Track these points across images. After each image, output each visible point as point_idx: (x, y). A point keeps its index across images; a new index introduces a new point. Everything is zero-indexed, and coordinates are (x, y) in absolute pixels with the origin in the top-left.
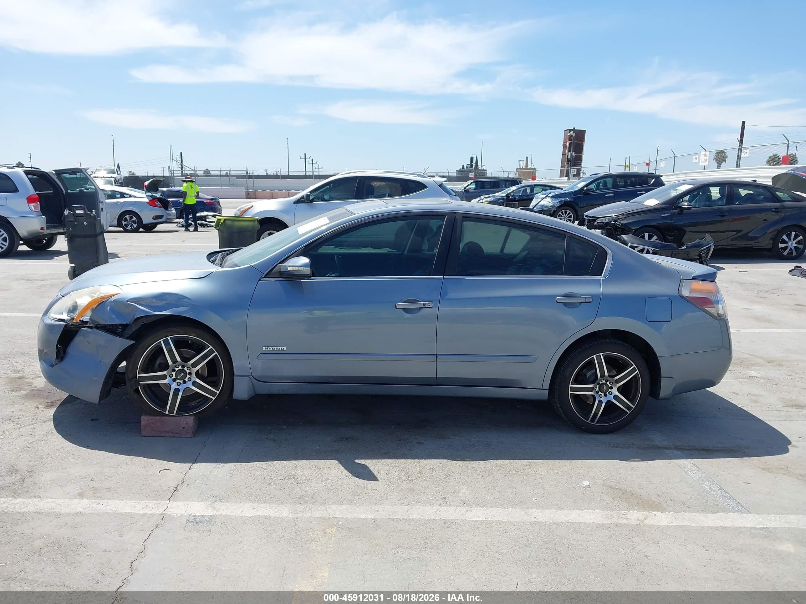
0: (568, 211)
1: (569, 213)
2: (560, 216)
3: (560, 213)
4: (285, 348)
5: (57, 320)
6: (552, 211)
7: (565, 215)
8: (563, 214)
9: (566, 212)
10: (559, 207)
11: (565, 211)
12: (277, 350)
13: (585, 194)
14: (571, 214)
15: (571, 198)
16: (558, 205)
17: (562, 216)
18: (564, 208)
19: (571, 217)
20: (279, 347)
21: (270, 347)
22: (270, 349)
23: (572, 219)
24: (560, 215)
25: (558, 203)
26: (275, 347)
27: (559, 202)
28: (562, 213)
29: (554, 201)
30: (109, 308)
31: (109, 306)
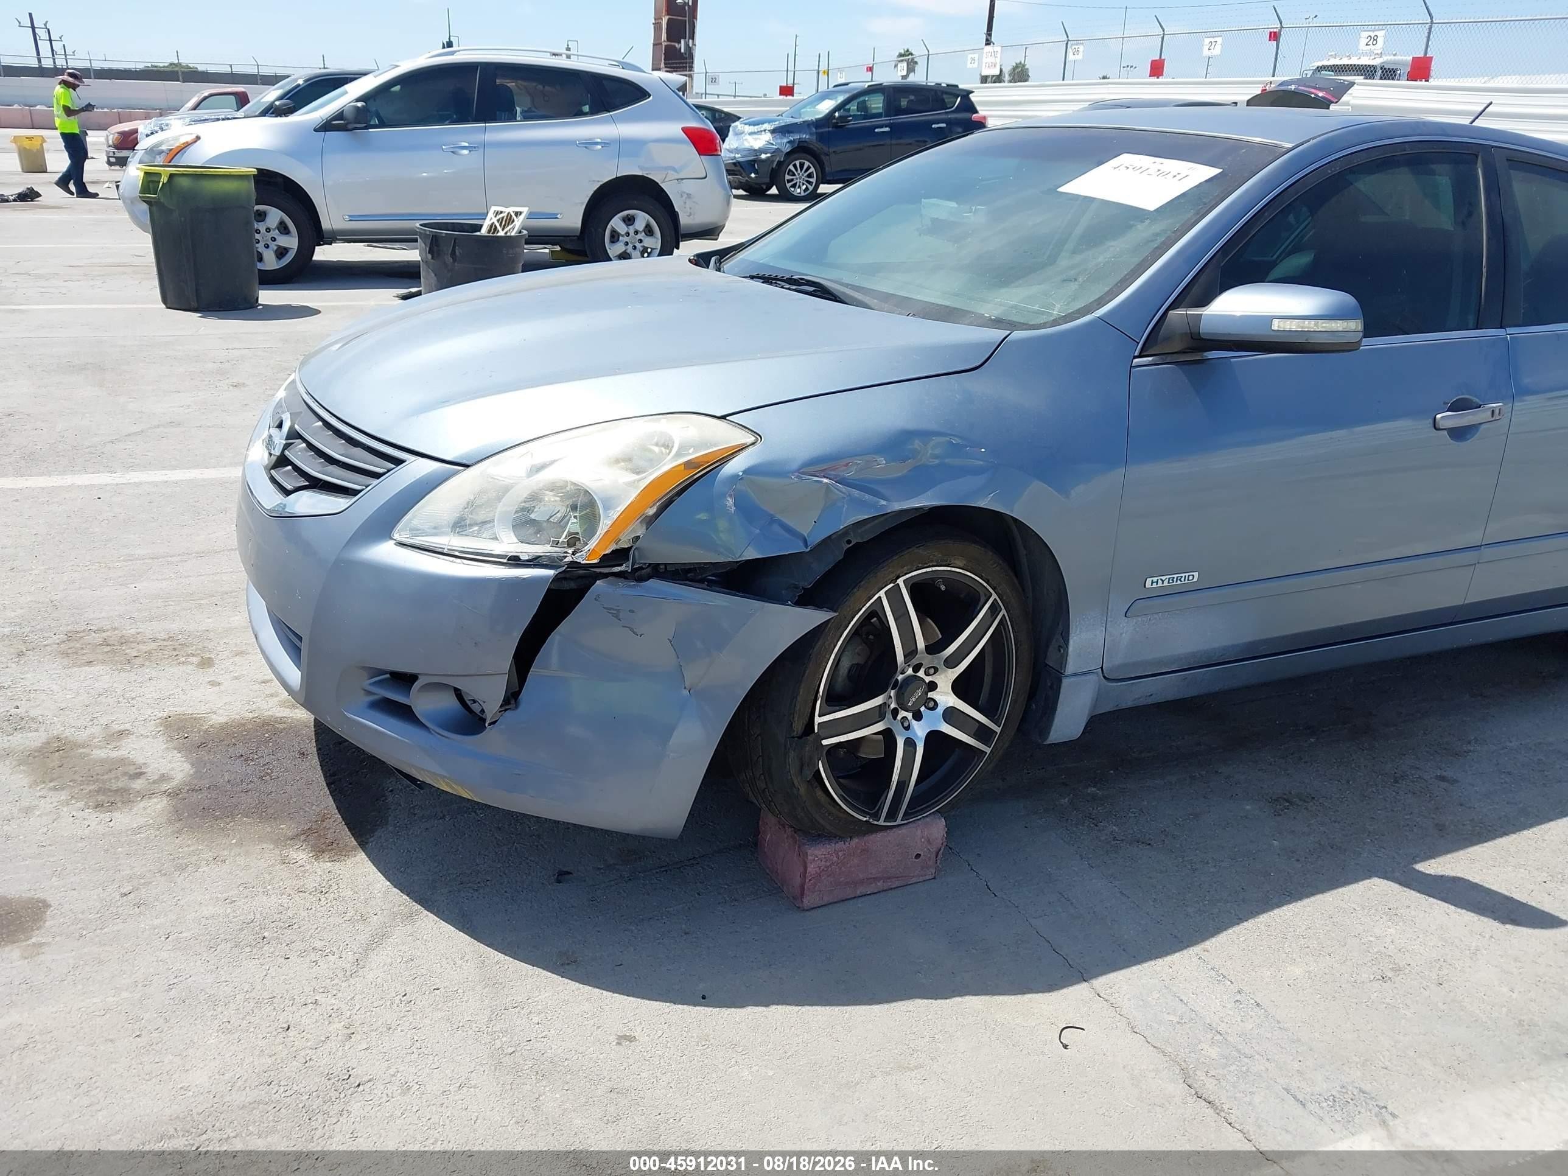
0: (807, 164)
1: (809, 168)
2: (791, 173)
3: (791, 167)
4: (1196, 574)
5: (505, 561)
6: (775, 163)
7: (801, 171)
8: (797, 170)
9: (802, 165)
10: (788, 154)
11: (800, 163)
12: (1179, 582)
13: (836, 126)
14: (812, 169)
15: (811, 134)
16: (787, 148)
17: (794, 175)
18: (796, 156)
19: (810, 176)
20: (1183, 575)
21: (1163, 578)
22: (1163, 581)
23: (813, 180)
24: (790, 170)
25: (788, 145)
26: (1175, 576)
27: (788, 142)
28: (795, 166)
29: (779, 141)
30: (730, 502)
31: (731, 496)
